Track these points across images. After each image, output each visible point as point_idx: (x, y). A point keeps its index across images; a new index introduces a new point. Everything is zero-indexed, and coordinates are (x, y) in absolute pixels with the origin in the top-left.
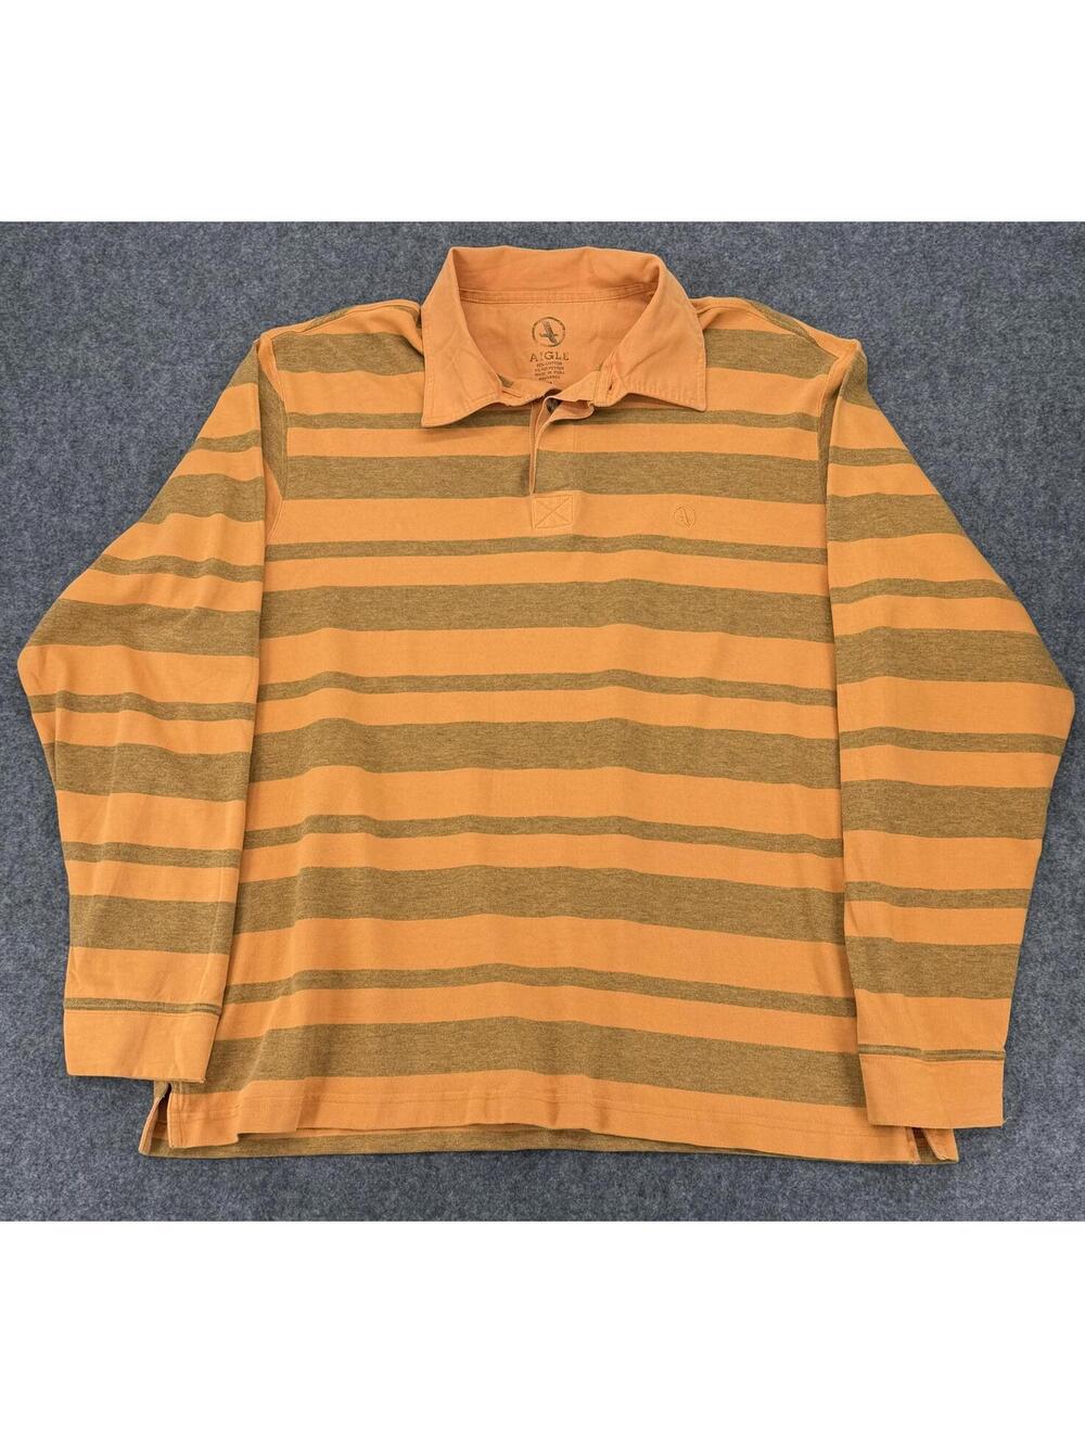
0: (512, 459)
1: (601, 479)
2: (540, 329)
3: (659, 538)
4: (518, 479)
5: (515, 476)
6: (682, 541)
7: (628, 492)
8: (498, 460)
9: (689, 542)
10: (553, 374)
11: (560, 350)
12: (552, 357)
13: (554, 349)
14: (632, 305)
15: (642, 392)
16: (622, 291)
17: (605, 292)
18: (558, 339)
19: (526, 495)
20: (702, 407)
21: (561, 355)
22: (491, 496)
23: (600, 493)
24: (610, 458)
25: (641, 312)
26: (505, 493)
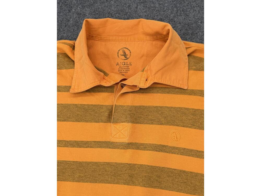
0: (106, 106)
1: (141, 117)
2: (121, 53)
3: (164, 146)
4: (107, 116)
5: (106, 114)
6: (174, 148)
7: (152, 124)
8: (101, 107)
9: (177, 148)
10: (125, 71)
11: (128, 61)
12: (125, 64)
13: (126, 61)
14: (159, 43)
15: (160, 82)
16: (155, 37)
17: (148, 38)
18: (128, 57)
19: (110, 122)
20: (186, 88)
21: (128, 63)
22: (96, 122)
23: (140, 123)
24: (146, 108)
25: (162, 46)
26: (102, 121)
